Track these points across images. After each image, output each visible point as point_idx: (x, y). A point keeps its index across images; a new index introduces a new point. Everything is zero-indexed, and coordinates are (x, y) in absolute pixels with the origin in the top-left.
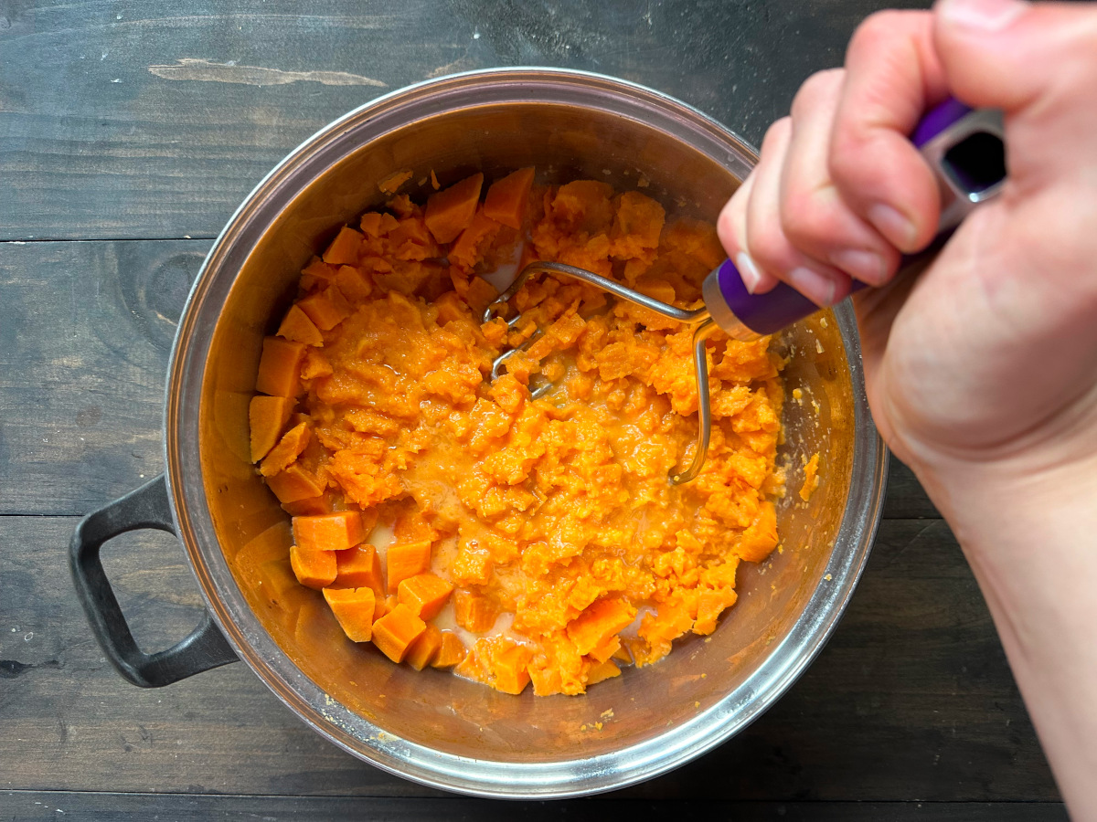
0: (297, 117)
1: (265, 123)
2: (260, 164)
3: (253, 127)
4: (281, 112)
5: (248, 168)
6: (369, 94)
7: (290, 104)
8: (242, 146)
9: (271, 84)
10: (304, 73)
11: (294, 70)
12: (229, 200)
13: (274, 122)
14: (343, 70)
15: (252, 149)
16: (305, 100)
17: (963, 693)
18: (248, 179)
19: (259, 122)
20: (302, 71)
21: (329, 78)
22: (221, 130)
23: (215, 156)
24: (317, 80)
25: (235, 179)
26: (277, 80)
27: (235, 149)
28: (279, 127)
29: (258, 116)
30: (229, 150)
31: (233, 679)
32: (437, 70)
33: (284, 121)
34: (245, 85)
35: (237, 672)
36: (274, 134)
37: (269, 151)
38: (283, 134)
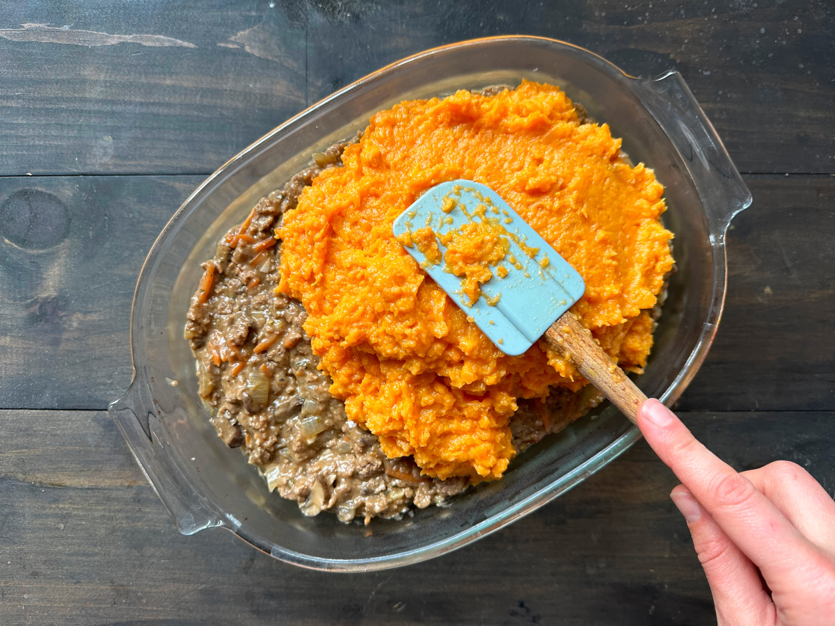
0: (122, 73)
1: (94, 78)
2: (90, 113)
3: (84, 81)
4: (107, 69)
5: (80, 116)
6: (181, 54)
7: (115, 62)
8: (75, 98)
9: (99, 45)
10: (127, 36)
11: (118, 34)
12: (64, 143)
13: (102, 77)
14: (160, 34)
15: (83, 100)
16: (128, 59)
17: (674, 555)
18: (80, 126)
19: (89, 77)
20: (125, 34)
21: (148, 40)
22: (57, 84)
23: (52, 106)
24: (138, 42)
25: (69, 125)
26: (104, 42)
27: (69, 100)
28: (105, 82)
29: (88, 72)
30: (64, 101)
31: (70, 544)
32: (238, 34)
33: (110, 77)
34: (77, 46)
35: (73, 538)
36: (102, 87)
37: (98, 101)
38: (110, 87)
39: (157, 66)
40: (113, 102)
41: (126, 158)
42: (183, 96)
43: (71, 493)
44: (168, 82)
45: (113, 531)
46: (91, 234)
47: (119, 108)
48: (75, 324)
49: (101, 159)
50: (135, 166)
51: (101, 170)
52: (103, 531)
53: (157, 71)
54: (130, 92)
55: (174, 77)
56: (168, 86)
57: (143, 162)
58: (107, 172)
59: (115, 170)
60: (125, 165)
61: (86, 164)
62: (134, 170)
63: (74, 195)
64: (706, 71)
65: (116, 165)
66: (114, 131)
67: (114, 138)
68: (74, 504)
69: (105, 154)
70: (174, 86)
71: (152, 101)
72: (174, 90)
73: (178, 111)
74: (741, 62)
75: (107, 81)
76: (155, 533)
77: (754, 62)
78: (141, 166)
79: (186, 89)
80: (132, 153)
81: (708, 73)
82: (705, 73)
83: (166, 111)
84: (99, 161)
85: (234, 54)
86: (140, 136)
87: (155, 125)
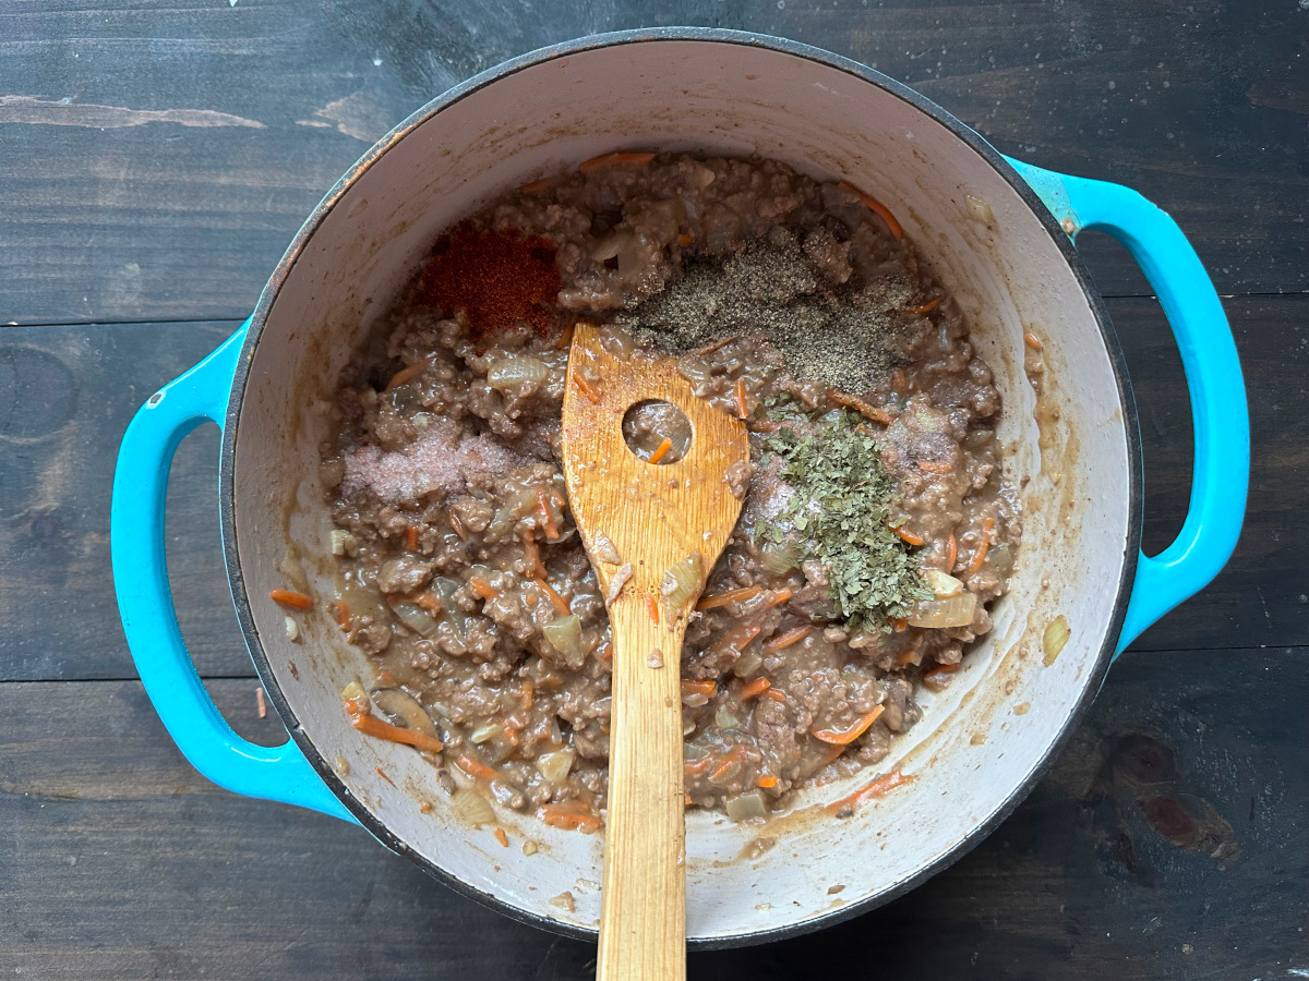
0: (152, 168)
1: (110, 177)
2: (105, 229)
3: (95, 182)
4: (130, 162)
5: (89, 234)
6: (242, 137)
7: (142, 152)
8: (81, 207)
9: (116, 126)
10: (159, 112)
11: (145, 109)
12: (66, 276)
13: (122, 175)
14: (209, 108)
15: (93, 210)
16: (161, 146)
17: (1006, 874)
18: (90, 248)
19: (102, 176)
20: (156, 110)
21: (191, 118)
22: (53, 186)
23: (47, 220)
24: (177, 121)
25: (73, 248)
26: (125, 122)
27: (72, 210)
28: (128, 182)
29: (102, 169)
30: (64, 212)
31: (86, 888)
32: (328, 106)
33: (134, 174)
34: (83, 129)
35: (90, 878)
36: (122, 189)
37: (117, 211)
38: (135, 189)
39: (205, 157)
40: (140, 212)
41: (160, 296)
42: (246, 202)
43: (86, 808)
44: (223, 180)
45: (153, 864)
46: (109, 411)
47: (150, 221)
48: (87, 550)
49: (123, 299)
50: (175, 308)
51: (124, 315)
52: (136, 865)
53: (206, 164)
54: (165, 195)
55: (232, 173)
56: (223, 186)
57: (187, 303)
58: (133, 317)
59: (145, 315)
60: (160, 307)
61: (100, 307)
62: (173, 314)
63: (83, 353)
64: (1030, 146)
65: (146, 308)
66: (142, 256)
67: (142, 267)
68: (91, 825)
69: (129, 291)
70: (232, 186)
71: (198, 209)
72: (232, 192)
73: (238, 225)
74: (1081, 131)
75: (130, 181)
76: (217, 865)
77: (1100, 132)
78: (185, 307)
79: (250, 190)
80: (170, 288)
81: (1033, 149)
82: (1028, 150)
83: (220, 224)
84: (119, 301)
85: (322, 137)
86: (182, 262)
87: (205, 245)
